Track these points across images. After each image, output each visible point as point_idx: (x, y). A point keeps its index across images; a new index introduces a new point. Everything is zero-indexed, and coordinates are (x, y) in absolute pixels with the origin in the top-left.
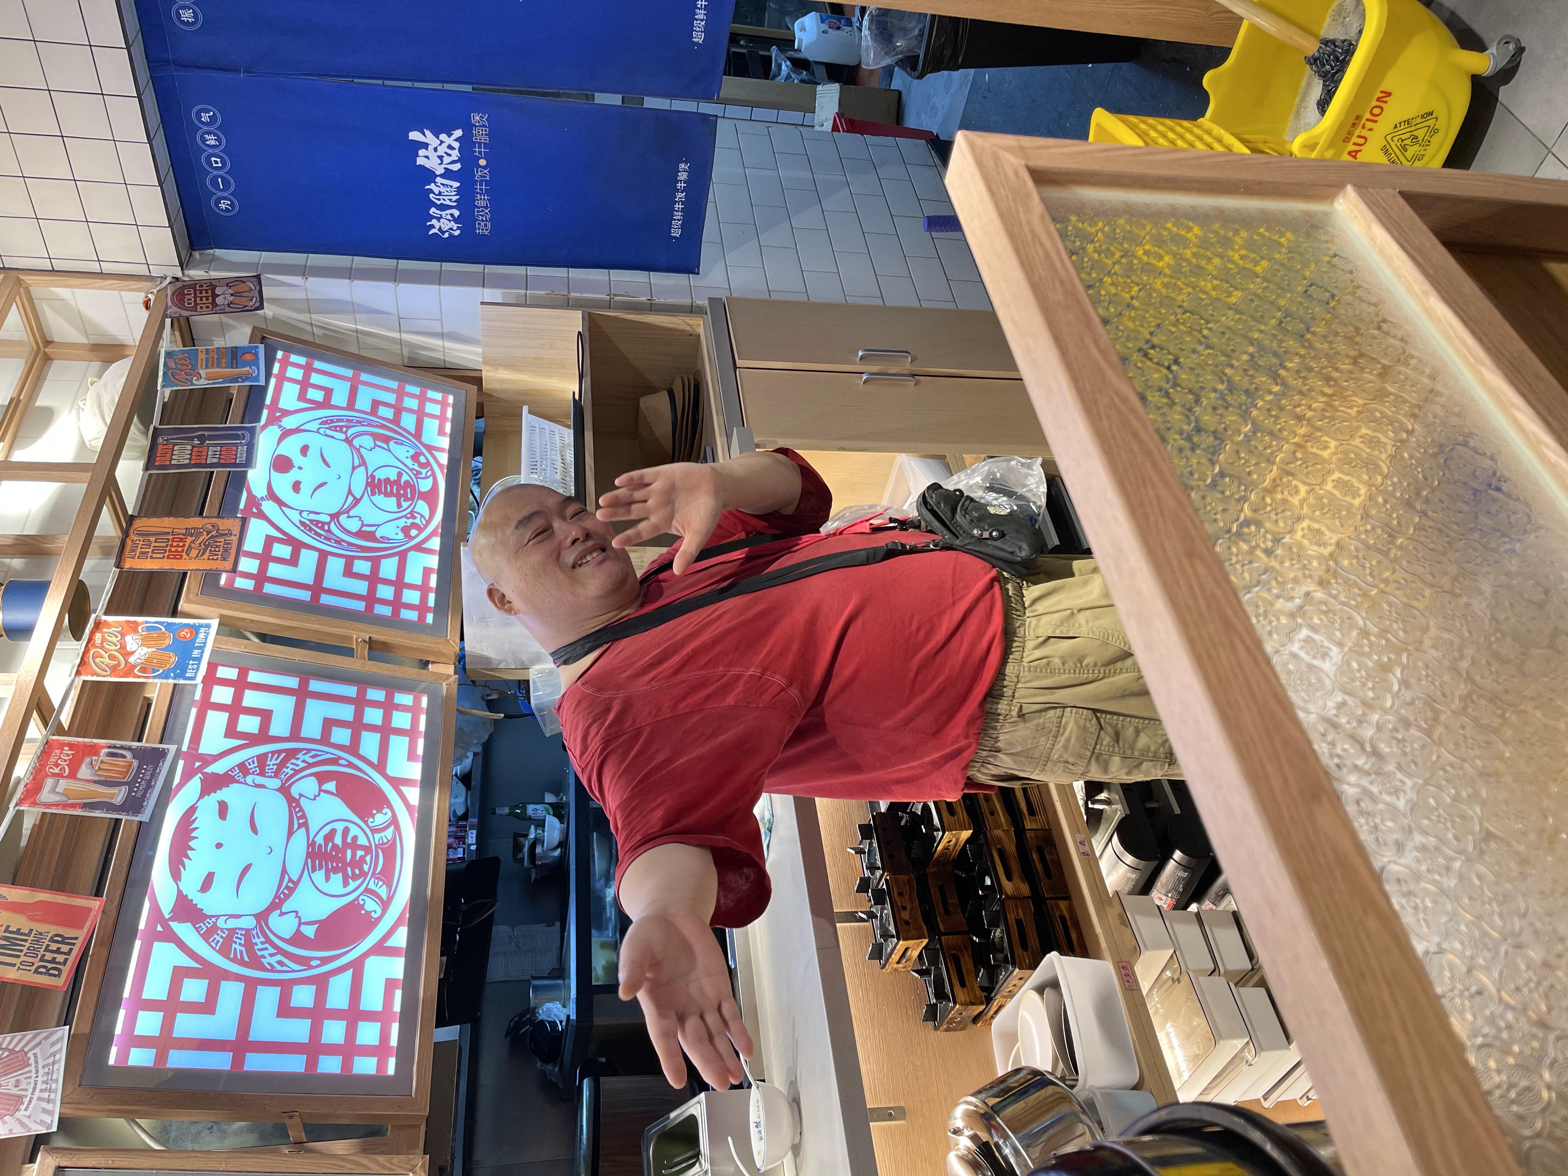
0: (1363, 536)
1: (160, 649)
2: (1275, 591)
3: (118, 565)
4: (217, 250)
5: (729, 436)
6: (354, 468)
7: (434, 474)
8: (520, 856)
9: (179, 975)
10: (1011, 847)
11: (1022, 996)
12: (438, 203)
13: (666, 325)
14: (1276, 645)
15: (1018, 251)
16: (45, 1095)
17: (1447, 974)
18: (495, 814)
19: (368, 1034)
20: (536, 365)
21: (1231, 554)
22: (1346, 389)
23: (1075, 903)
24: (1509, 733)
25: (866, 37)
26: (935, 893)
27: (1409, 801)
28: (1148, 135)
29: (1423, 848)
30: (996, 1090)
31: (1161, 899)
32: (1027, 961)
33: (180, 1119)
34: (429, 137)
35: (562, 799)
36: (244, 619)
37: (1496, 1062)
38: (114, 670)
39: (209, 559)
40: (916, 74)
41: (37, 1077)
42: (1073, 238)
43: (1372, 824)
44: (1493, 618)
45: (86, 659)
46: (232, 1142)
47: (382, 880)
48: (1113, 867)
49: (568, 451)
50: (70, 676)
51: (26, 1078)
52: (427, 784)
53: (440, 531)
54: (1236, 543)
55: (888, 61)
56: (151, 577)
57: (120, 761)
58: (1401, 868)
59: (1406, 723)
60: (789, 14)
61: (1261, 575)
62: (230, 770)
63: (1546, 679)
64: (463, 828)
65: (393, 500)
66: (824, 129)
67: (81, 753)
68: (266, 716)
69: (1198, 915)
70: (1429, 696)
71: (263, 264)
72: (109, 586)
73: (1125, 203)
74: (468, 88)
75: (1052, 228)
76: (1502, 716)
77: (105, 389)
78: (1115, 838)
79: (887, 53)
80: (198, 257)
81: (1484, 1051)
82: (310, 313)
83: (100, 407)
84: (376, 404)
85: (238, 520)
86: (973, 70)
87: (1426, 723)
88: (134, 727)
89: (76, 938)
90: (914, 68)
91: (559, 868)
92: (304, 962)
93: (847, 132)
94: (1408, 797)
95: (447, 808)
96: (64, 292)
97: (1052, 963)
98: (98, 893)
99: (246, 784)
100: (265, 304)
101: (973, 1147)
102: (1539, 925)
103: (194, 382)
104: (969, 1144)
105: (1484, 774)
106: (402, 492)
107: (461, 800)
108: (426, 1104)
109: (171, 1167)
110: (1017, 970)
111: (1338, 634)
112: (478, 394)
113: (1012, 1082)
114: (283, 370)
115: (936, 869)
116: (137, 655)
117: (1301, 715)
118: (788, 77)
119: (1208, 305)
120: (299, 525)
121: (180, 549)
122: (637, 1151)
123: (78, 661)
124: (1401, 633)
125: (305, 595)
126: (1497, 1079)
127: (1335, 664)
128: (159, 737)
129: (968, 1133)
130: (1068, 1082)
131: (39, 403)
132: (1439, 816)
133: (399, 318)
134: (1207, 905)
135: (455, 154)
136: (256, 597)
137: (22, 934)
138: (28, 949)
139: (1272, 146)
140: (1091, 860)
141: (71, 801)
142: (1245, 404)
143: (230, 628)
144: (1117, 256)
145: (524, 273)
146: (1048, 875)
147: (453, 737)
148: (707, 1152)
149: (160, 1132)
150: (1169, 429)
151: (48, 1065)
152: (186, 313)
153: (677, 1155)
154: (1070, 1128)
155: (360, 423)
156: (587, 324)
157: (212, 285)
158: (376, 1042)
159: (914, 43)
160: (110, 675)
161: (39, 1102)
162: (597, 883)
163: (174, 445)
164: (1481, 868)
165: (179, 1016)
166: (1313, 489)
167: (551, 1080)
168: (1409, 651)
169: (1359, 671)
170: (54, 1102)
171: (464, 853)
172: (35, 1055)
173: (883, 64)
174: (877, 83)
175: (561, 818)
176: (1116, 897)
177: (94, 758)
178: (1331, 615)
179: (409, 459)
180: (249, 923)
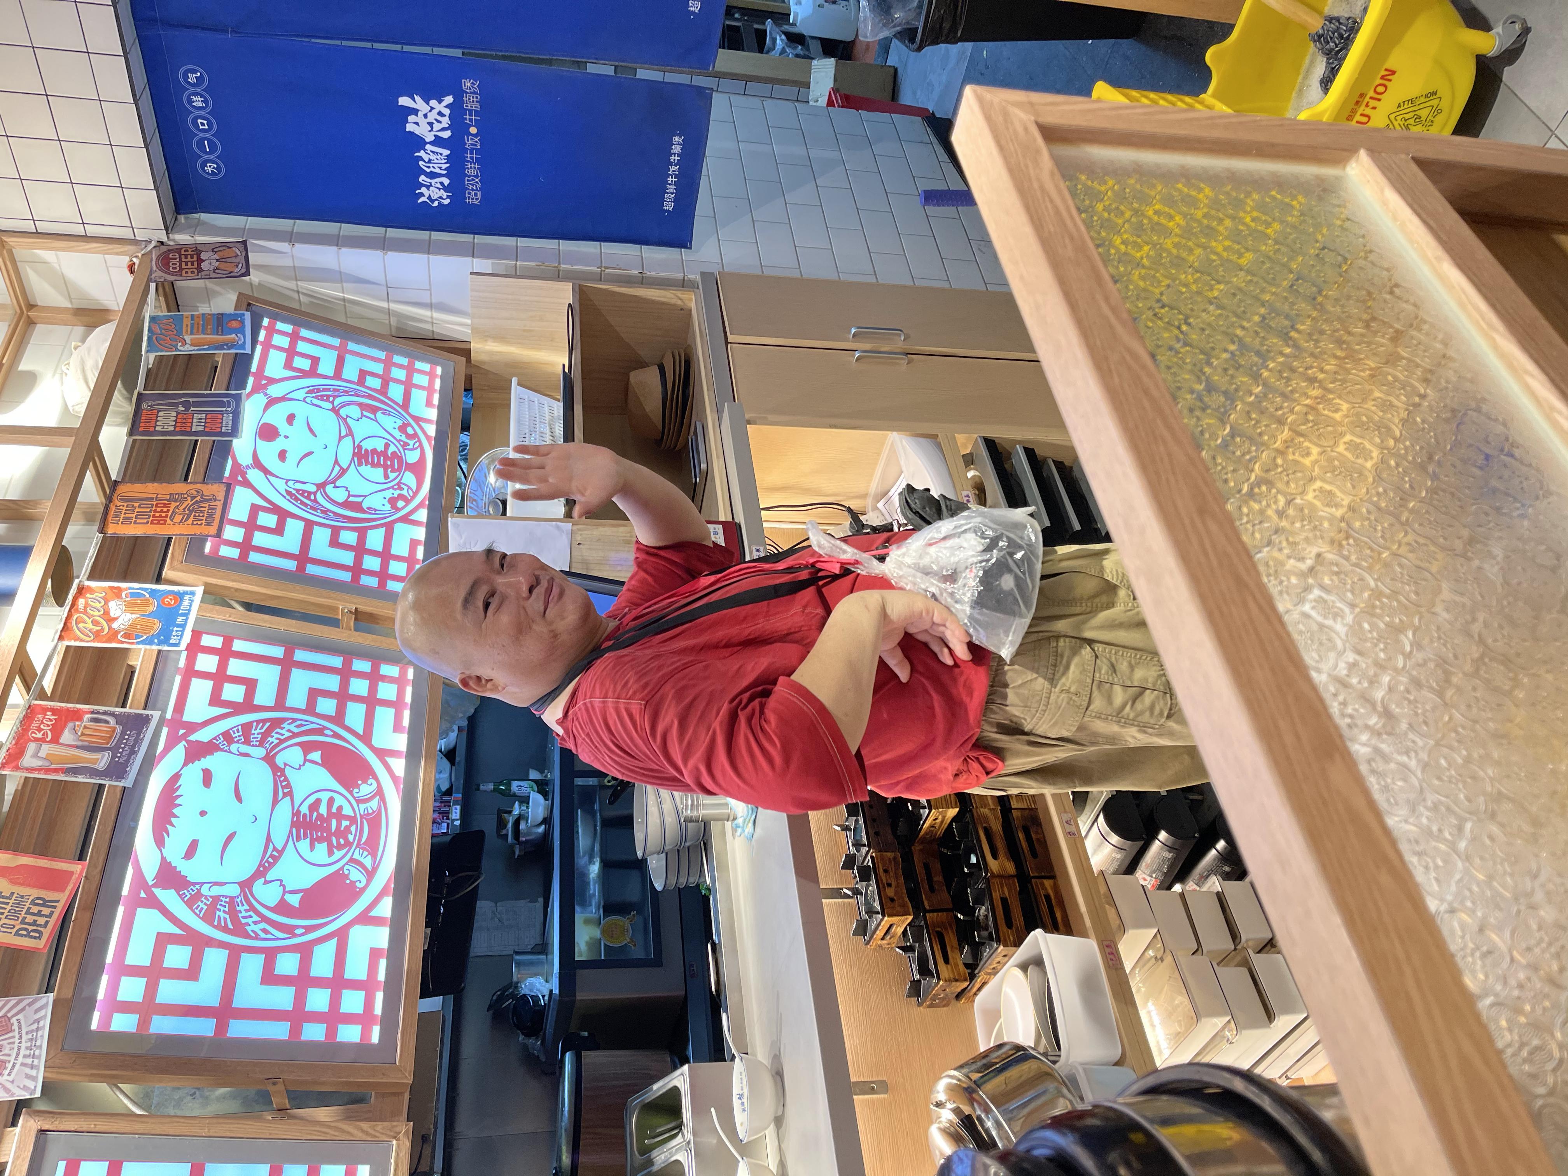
0: (1375, 499)
1: (144, 616)
2: (1286, 551)
3: (102, 530)
4: (203, 214)
5: (719, 412)
6: (341, 438)
7: (421, 446)
8: (504, 832)
9: (162, 941)
10: (996, 826)
11: (1005, 974)
12: (428, 170)
13: (657, 299)
14: (1288, 604)
15: (1027, 208)
16: (29, 1061)
17: (1459, 932)
18: (478, 789)
19: (352, 1002)
20: (526, 337)
21: (1242, 513)
22: (1358, 352)
23: (1060, 881)
24: (1521, 696)
25: (864, 7)
26: (920, 871)
27: (1421, 761)
29: (1435, 808)
30: (979, 1064)
31: (1145, 880)
32: (1012, 939)
33: (162, 1086)
34: (419, 103)
35: (546, 776)
36: (229, 588)
37: (1508, 1020)
38: (97, 635)
39: (193, 524)
40: (915, 47)
41: (20, 1043)
42: (1082, 197)
43: (1383, 783)
44: (1506, 583)
45: (69, 624)
46: (213, 1108)
47: (367, 851)
48: (1099, 846)
49: (557, 424)
50: (53, 641)
51: (9, 1044)
52: (412, 755)
53: (427, 502)
54: (1247, 503)
55: (885, 33)
56: (135, 545)
57: (103, 727)
58: (1413, 828)
59: (1418, 684)
61: (1271, 535)
62: (215, 738)
63: (1558, 644)
64: (448, 803)
65: (381, 471)
66: (818, 104)
67: (63, 719)
68: (250, 684)
69: (1182, 895)
70: (1440, 657)
71: (248, 229)
72: (92, 552)
74: (458, 53)
75: (1062, 185)
76: (1514, 679)
77: (89, 353)
78: (1101, 818)
79: (884, 25)
80: (183, 221)
81: (1496, 1010)
82: (296, 280)
83: (83, 371)
84: (363, 374)
85: (223, 487)
86: (971, 44)
87: (1437, 684)
88: (117, 695)
89: (58, 901)
90: (912, 40)
91: (542, 847)
92: (289, 930)
93: (843, 107)
94: (1420, 757)
95: (432, 783)
96: (48, 255)
97: (1036, 939)
98: (81, 857)
99: (231, 752)
100: (251, 270)
101: (955, 1120)
102: (1550, 885)
103: (179, 348)
104: (952, 1116)
105: (1496, 736)
106: (389, 463)
107: (446, 775)
109: (153, 1132)
110: (1002, 947)
111: (1349, 595)
112: (466, 367)
113: (994, 1057)
114: (269, 337)
115: (921, 847)
116: (120, 621)
117: (1314, 674)
118: (783, 51)
120: (285, 494)
121: (164, 515)
122: (620, 1124)
123: (61, 627)
124: (1413, 596)
125: (291, 565)
126: (1508, 1037)
127: (1347, 625)
128: (143, 704)
129: (950, 1106)
130: (1050, 1058)
131: (20, 368)
132: (1451, 776)
133: (387, 287)
134: (1191, 885)
135: (446, 121)
136: (242, 565)
138: (9, 912)
140: (1076, 840)
141: (53, 766)
142: (1256, 365)
143: (213, 595)
144: (1128, 215)
145: (515, 244)
146: (1034, 854)
147: (439, 709)
148: (690, 1124)
149: (143, 1097)
150: (1179, 388)
151: (32, 1031)
152: (171, 278)
153: (660, 1126)
154: (1053, 1101)
155: (347, 393)
156: (578, 296)
157: (197, 250)
158: (360, 1011)
159: (912, 15)
160: (93, 641)
161: (23, 1068)
162: (581, 860)
163: (159, 411)
164: (1495, 829)
165: (162, 982)
166: (1324, 451)
167: (534, 1054)
168: (1420, 613)
169: (1370, 632)
170: (37, 1068)
171: (448, 828)
172: (19, 1021)
173: (881, 36)
174: (871, 58)
175: (545, 795)
176: (1101, 877)
177: (77, 723)
178: (1342, 576)
179: (397, 430)
180: (233, 890)
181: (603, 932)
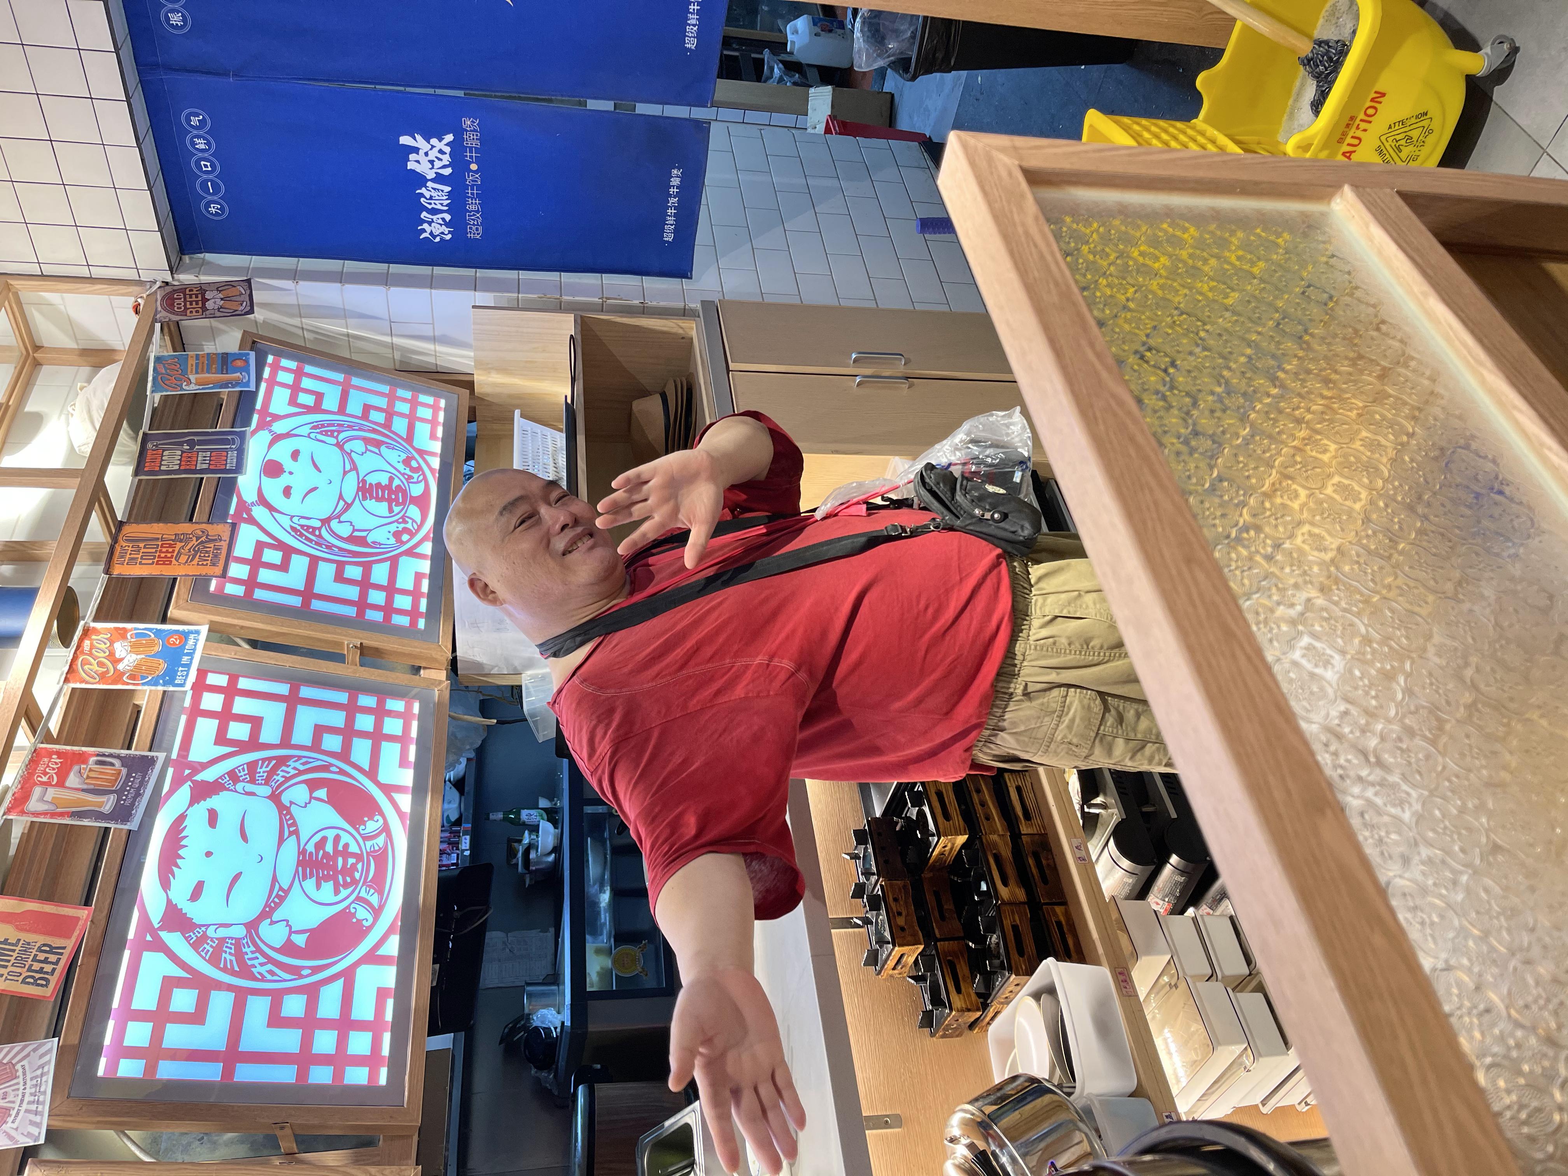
0: (1365, 541)
1: (149, 656)
2: (1275, 598)
3: (107, 571)
4: (207, 255)
6: (345, 473)
7: (425, 479)
8: (514, 861)
9: (169, 984)
10: (1006, 852)
11: (1018, 1003)
12: (430, 207)
13: (658, 328)
14: (1277, 653)
15: (1011, 253)
16: (33, 1107)
17: (1455, 991)
18: (488, 818)
19: (359, 1044)
20: (530, 369)
21: (1231, 559)
22: (1345, 391)
23: (1072, 908)
24: (1515, 743)
25: (858, 38)
26: (930, 898)
27: (1415, 813)
28: (1141, 136)
29: (1430, 861)
30: (993, 1097)
31: (1158, 904)
32: (1024, 967)
33: (170, 1131)
34: (420, 142)
35: (556, 804)
36: (235, 626)
37: (1506, 1082)
38: (103, 677)
39: (198, 565)
40: (909, 76)
41: (25, 1089)
42: (1067, 240)
43: (1376, 836)
44: (1497, 624)
45: (74, 666)
46: (222, 1153)
47: (374, 888)
48: (1109, 872)
49: (560, 455)
50: (58, 683)
51: (13, 1090)
52: (419, 790)
54: (1234, 548)
55: (880, 63)
56: (141, 584)
57: (108, 769)
58: (1408, 883)
59: (1411, 732)
60: (782, 17)
61: (1260, 581)
62: (220, 778)
63: (1552, 687)
64: (457, 834)
65: (385, 505)
66: (816, 131)
67: (69, 761)
68: (256, 722)
69: (1195, 920)
70: (1433, 704)
71: (253, 268)
72: (98, 593)
73: (1120, 204)
74: (460, 93)
75: (1046, 229)
76: (1508, 725)
77: (94, 394)
78: (1112, 842)
79: (878, 56)
80: (188, 261)
81: (1494, 1071)
82: (301, 317)
83: (89, 412)
84: (367, 408)
85: (227, 526)
86: (966, 72)
87: (1430, 731)
88: (123, 735)
89: (64, 948)
90: (906, 70)
91: (553, 874)
92: (295, 971)
93: (840, 134)
94: (1413, 809)
95: (440, 814)
96: (56, 297)
97: (1048, 969)
98: (87, 902)
99: (236, 791)
100: (255, 308)
101: (970, 1156)
102: (1547, 940)
103: (184, 387)
104: (966, 1152)
105: (1490, 784)
106: (393, 497)
107: (455, 805)
108: (418, 1115)
110: (1013, 976)
111: (1339, 641)
112: (470, 399)
113: (1008, 1089)
114: (273, 374)
115: (931, 874)
116: (125, 662)
117: (1304, 725)
118: (781, 80)
119: (1203, 307)
120: (290, 531)
121: (169, 555)
122: (631, 1158)
123: (67, 667)
124: (1404, 641)
125: (296, 601)
126: (1507, 1101)
127: (1337, 672)
128: (148, 745)
129: (965, 1141)
130: (1065, 1090)
131: (27, 409)
132: (1445, 828)
133: (391, 322)
134: (1204, 909)
135: (446, 159)
136: (247, 603)
137: (10, 944)
138: (16, 959)
139: (1267, 147)
140: (1087, 865)
141: (59, 810)
142: (1243, 407)
143: (220, 635)
144: (1112, 257)
146: (1045, 880)
147: (445, 743)
148: (702, 1162)
149: (150, 1144)
150: (1165, 432)
151: (36, 1077)
152: (176, 318)
153: (672, 1165)
154: (1068, 1135)
155: (351, 427)
156: (579, 328)
157: (201, 290)
158: (368, 1052)
159: (905, 45)
160: (98, 683)
161: (27, 1114)
162: (592, 889)
163: (164, 451)
164: (1489, 882)
165: (169, 1026)
166: (1313, 494)
167: (546, 1087)
168: (1412, 658)
169: (1361, 679)
170: (41, 1114)
171: (458, 859)
172: (23, 1067)
173: (876, 66)
174: (870, 86)
175: (555, 823)
176: (1113, 902)
177: (83, 766)
178: (1333, 622)
179: (401, 464)
180: (239, 932)
181: (614, 962)
